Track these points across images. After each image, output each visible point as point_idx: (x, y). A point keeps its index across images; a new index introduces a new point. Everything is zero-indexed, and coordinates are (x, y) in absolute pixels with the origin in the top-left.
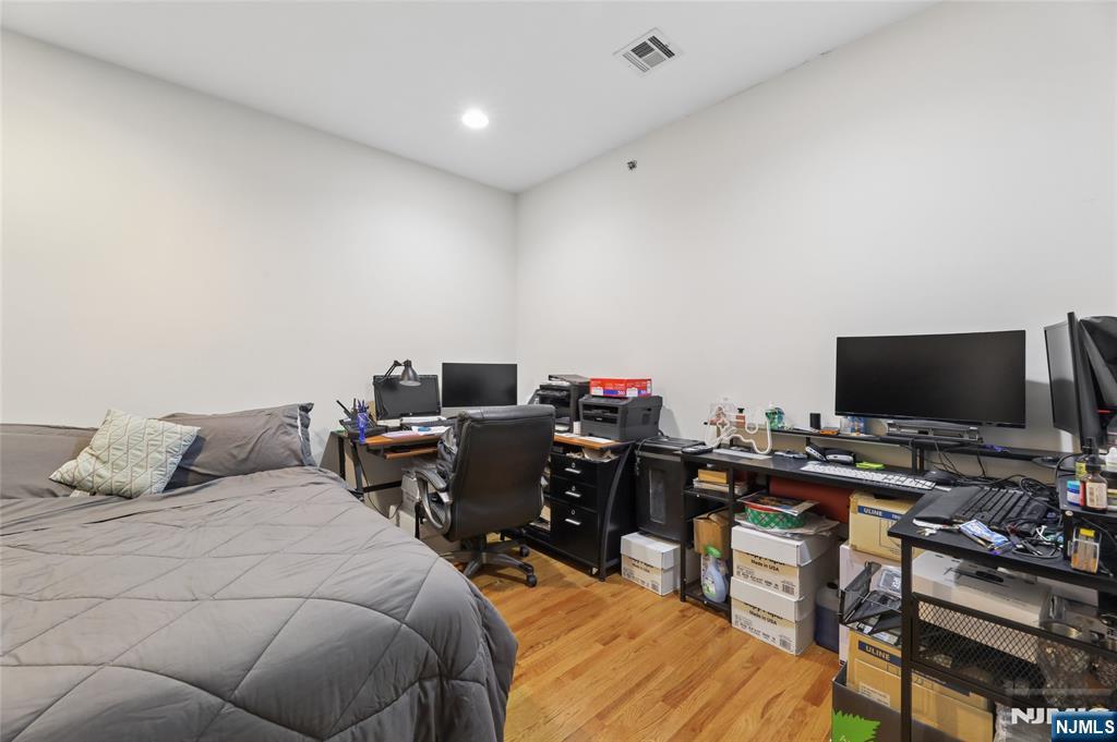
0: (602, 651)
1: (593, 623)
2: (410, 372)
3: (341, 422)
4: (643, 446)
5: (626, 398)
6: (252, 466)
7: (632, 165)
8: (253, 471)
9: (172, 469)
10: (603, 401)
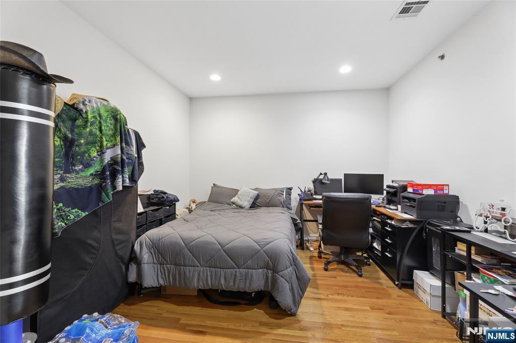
0: (367, 310)
1: (375, 300)
2: (326, 178)
3: (299, 194)
4: (429, 222)
5: (423, 194)
6: (270, 205)
7: (442, 57)
8: (270, 207)
9: (251, 202)
10: (411, 195)
